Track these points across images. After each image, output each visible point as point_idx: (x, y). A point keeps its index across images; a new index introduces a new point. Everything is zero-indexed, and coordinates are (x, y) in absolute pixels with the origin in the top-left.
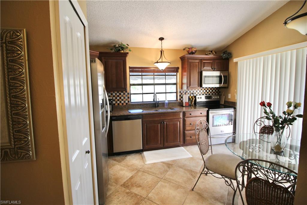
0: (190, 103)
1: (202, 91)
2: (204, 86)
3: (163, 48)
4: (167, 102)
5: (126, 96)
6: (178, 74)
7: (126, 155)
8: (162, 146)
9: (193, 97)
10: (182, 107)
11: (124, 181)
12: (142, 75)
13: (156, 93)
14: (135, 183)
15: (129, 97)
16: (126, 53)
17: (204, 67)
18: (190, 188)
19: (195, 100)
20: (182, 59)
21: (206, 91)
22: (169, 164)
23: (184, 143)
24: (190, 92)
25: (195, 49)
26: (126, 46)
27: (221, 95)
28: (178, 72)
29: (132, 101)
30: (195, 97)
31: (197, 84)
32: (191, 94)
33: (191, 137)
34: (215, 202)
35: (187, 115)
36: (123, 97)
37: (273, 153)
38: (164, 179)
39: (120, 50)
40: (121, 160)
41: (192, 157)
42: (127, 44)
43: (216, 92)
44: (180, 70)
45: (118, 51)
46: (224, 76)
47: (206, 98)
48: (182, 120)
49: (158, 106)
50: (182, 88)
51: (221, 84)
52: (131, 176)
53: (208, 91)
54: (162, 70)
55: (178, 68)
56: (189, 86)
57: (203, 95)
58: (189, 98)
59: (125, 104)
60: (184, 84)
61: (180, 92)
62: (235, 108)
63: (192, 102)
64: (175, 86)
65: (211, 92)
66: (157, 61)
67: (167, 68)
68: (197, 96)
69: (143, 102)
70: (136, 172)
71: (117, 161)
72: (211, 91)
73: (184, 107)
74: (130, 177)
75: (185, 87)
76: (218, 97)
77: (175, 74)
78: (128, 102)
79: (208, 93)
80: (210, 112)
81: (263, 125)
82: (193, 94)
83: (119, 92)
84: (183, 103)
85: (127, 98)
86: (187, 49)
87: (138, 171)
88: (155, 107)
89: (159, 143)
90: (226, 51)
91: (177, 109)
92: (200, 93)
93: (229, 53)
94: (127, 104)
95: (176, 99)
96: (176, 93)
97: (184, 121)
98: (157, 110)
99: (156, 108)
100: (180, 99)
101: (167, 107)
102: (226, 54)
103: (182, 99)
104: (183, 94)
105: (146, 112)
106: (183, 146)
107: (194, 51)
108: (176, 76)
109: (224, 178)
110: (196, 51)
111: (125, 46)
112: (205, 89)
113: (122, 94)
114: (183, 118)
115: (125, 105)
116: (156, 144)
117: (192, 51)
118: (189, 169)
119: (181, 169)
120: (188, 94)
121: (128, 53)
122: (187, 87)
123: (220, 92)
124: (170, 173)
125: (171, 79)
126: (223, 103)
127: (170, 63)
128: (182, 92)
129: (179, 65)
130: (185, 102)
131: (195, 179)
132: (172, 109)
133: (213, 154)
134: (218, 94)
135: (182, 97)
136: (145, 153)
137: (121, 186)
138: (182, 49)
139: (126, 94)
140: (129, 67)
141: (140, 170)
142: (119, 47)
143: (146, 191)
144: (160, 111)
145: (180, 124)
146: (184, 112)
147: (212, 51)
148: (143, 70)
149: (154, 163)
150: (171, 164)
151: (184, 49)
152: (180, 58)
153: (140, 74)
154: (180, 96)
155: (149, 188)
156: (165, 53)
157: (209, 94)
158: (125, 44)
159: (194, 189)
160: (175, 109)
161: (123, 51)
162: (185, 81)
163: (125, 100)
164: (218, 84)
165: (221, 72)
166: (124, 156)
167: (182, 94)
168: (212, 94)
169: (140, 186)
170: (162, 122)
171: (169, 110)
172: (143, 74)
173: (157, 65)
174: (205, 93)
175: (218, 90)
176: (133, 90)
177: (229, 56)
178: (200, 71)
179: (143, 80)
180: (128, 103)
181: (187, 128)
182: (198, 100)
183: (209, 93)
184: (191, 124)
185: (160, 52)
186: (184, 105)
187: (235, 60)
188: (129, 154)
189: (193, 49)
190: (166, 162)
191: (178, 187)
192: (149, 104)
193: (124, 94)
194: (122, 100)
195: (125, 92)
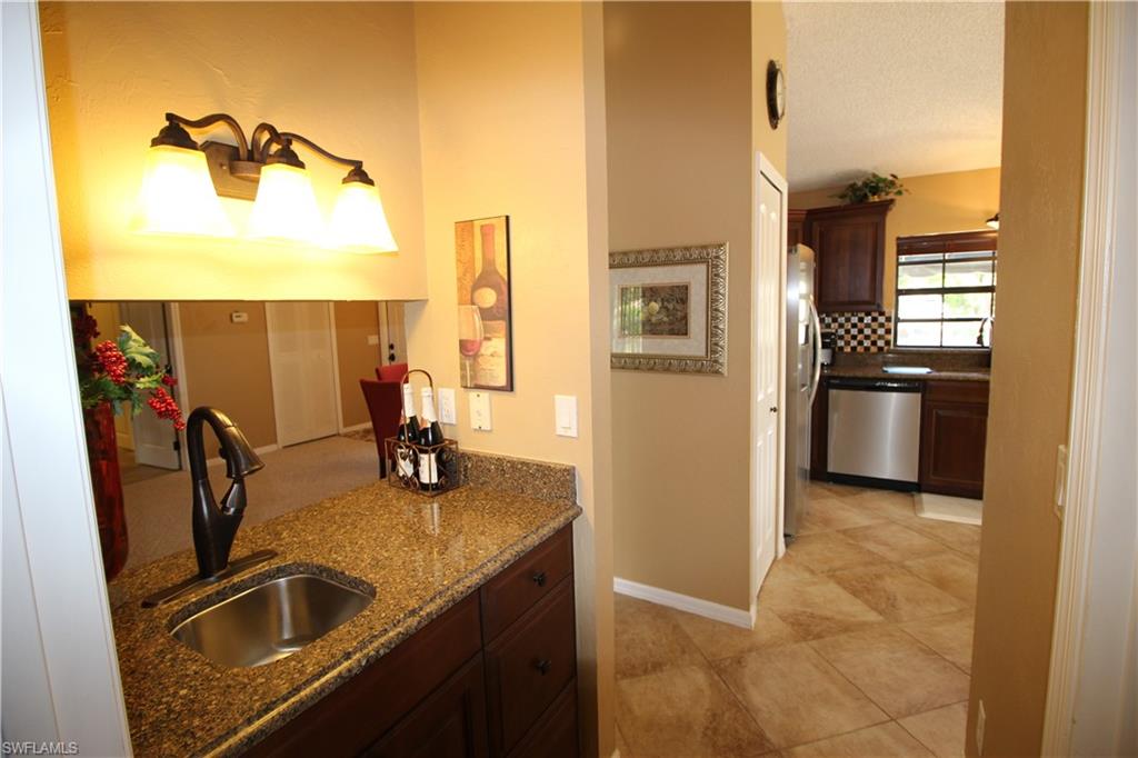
5: (882, 325)
11: (847, 527)
12: (943, 261)
15: (891, 329)
16: (887, 201)
26: (891, 178)
29: (899, 343)
36: (870, 330)
39: (865, 196)
42: (893, 176)
45: (861, 201)
52: (867, 524)
66: (996, 216)
69: (941, 346)
70: (882, 522)
74: (863, 525)
78: (888, 343)
85: (881, 331)
94: (881, 349)
105: (941, 374)
111: (886, 180)
113: (868, 319)
115: (874, 354)
121: (892, 201)
139: (882, 319)
142: (867, 185)
153: (939, 256)
158: (885, 174)
161: (875, 198)
163: (874, 337)
172: (947, 256)
176: (908, 307)
179: (946, 274)
180: (886, 348)
192: (965, 354)
193: (874, 319)
194: (867, 337)
195: (877, 314)
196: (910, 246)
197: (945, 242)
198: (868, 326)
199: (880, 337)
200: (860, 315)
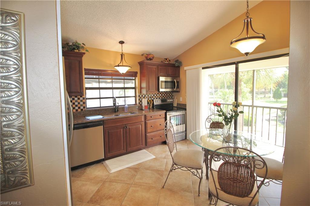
0: (149, 106)
1: (158, 95)
2: (161, 90)
3: (124, 52)
4: (126, 106)
5: (81, 101)
6: (137, 78)
7: (85, 168)
8: (126, 152)
9: (151, 101)
10: (141, 111)
11: (91, 196)
12: (99, 79)
13: (116, 97)
14: (104, 196)
15: (85, 102)
16: (82, 53)
17: (160, 73)
18: (161, 187)
19: (153, 104)
20: (141, 64)
21: (162, 95)
22: (136, 168)
23: (146, 145)
24: (148, 96)
25: (152, 56)
26: (82, 45)
27: (174, 98)
28: (137, 77)
29: (87, 107)
30: (153, 100)
31: (155, 88)
32: (149, 98)
33: (152, 139)
34: (184, 193)
35: (148, 118)
36: (77, 103)
37: (225, 142)
38: (134, 184)
39: (74, 49)
40: (80, 175)
41: (155, 157)
42: (83, 44)
43: (169, 96)
44: (139, 75)
45: (71, 51)
46: (177, 82)
47: (162, 101)
48: (143, 123)
49: (118, 110)
50: (141, 92)
51: (175, 88)
52: (97, 189)
53: (163, 95)
54: (123, 73)
55: (136, 73)
56: (148, 90)
57: (159, 98)
58: (148, 102)
59: (79, 110)
60: (144, 88)
61: (139, 96)
62: (185, 109)
63: (150, 105)
64: (134, 90)
65: (166, 96)
66: (118, 65)
67: (128, 72)
68: (154, 100)
69: (100, 107)
70: (101, 184)
71: (76, 177)
72: (166, 95)
73: (143, 110)
74: (96, 191)
75: (144, 92)
76: (172, 100)
77: (134, 78)
78: (84, 107)
79: (163, 96)
80: (167, 114)
81: (211, 122)
82: (151, 98)
83: (73, 97)
84: (142, 106)
85: (81, 103)
86: (145, 55)
87: (104, 182)
88: (115, 112)
89: (122, 149)
90: (178, 60)
91: (137, 113)
92: (157, 97)
93: (180, 62)
94: (82, 110)
95: (134, 103)
96: (135, 97)
97: (146, 123)
98: (118, 114)
99: (116, 113)
100: (139, 103)
101: (127, 111)
102: (178, 62)
103: (141, 103)
104: (142, 98)
105: (106, 117)
106: (144, 148)
107: (152, 58)
108: (134, 81)
109: (189, 170)
110: (153, 57)
111: (80, 45)
112: (161, 93)
113: (76, 99)
114: (145, 121)
115: (80, 112)
116: (119, 151)
117: (150, 57)
118: (155, 169)
119: (148, 171)
120: (147, 98)
121: (84, 53)
122: (147, 91)
123: (173, 96)
124: (138, 176)
125: (128, 83)
126: (176, 106)
127: (131, 67)
128: (141, 96)
129: (137, 69)
130: (145, 106)
131: (162, 177)
132: (132, 113)
133: (178, 151)
134: (172, 97)
135: (141, 101)
136: (108, 162)
137: (88, 202)
138: (141, 54)
139: (81, 99)
140: (85, 69)
141: (106, 180)
142: (74, 45)
143: (119, 200)
144: (121, 115)
145: (142, 127)
146: (145, 115)
147: (166, 59)
148: (101, 73)
149: (120, 171)
150: (137, 168)
151: (142, 55)
152: (138, 63)
153: (97, 77)
154: (139, 100)
155: (121, 196)
156: (126, 57)
157: (165, 98)
158: (80, 42)
159: (164, 187)
160: (135, 113)
161: (77, 50)
162: (144, 85)
163: (79, 106)
164: (170, 88)
165: (174, 78)
166: (83, 169)
167: (141, 98)
168: (167, 98)
169: (110, 197)
170: (125, 127)
171: (130, 115)
172: (100, 77)
173: (118, 68)
174: (161, 96)
175: (172, 94)
176: (89, 94)
177: (180, 64)
178: (157, 76)
179: (100, 84)
180: (84, 109)
181: (149, 130)
182: (155, 104)
183: (165, 96)
184: (152, 126)
185: (121, 56)
186: (143, 109)
187: (185, 68)
188: (88, 167)
189: (151, 55)
190: (132, 167)
191: (149, 188)
192: (108, 109)
193: (79, 99)
194: (76, 106)
195: (79, 97)
196: (89, 72)
197: (99, 72)
198: (76, 101)
199: (81, 105)
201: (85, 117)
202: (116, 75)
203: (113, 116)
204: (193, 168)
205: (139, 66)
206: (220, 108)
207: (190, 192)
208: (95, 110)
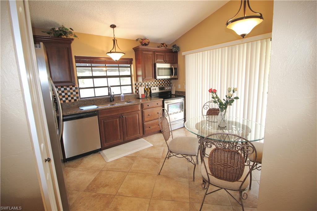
0: (146, 95)
1: (155, 83)
2: (158, 77)
3: (116, 37)
4: (122, 95)
5: (74, 91)
6: (132, 66)
7: (81, 158)
8: (123, 141)
9: (149, 89)
10: (138, 100)
11: (87, 185)
12: (91, 67)
13: (111, 86)
14: (101, 184)
15: (78, 92)
16: (70, 39)
17: (157, 59)
18: (157, 173)
19: (150, 92)
20: (136, 50)
21: (159, 83)
22: (133, 157)
23: (144, 134)
24: (145, 84)
25: (147, 40)
26: (70, 30)
27: (173, 86)
28: (132, 64)
29: (81, 97)
30: (150, 89)
31: (152, 76)
32: (146, 86)
33: (150, 128)
34: (179, 179)
35: (145, 106)
36: (70, 93)
38: (130, 172)
39: (61, 35)
40: (77, 165)
41: (153, 145)
42: (71, 29)
43: (167, 84)
44: (134, 62)
46: (174, 68)
47: (160, 89)
48: (140, 112)
49: (113, 100)
50: (137, 80)
51: (172, 75)
52: (94, 178)
53: (161, 82)
54: (116, 60)
55: (132, 59)
56: (144, 78)
57: (157, 86)
58: (145, 90)
59: (73, 101)
60: (139, 76)
61: (135, 84)
62: (185, 97)
63: (148, 94)
64: (130, 78)
65: (163, 84)
66: (111, 51)
67: (121, 59)
68: (151, 88)
69: (95, 97)
70: (98, 173)
71: (72, 167)
72: (163, 82)
73: (140, 99)
74: (92, 180)
75: (140, 79)
76: (170, 88)
77: (129, 65)
78: (78, 98)
79: (161, 84)
80: (165, 102)
82: (148, 86)
83: (64, 87)
84: (139, 95)
85: (74, 93)
86: (140, 40)
87: (101, 171)
88: (111, 101)
89: (119, 138)
90: (175, 45)
91: (134, 102)
92: (154, 85)
93: (177, 47)
94: (75, 100)
95: (131, 92)
96: (132, 85)
97: (142, 112)
98: (114, 104)
99: (112, 103)
101: (123, 100)
102: (175, 47)
103: (137, 92)
104: (139, 86)
105: (101, 107)
106: (142, 137)
107: (147, 43)
108: (129, 68)
109: (185, 157)
110: (149, 43)
111: (68, 30)
112: (158, 81)
113: (68, 89)
114: (141, 110)
115: (73, 102)
116: (116, 140)
117: (145, 42)
118: (152, 157)
119: (145, 159)
120: (143, 86)
121: (73, 39)
122: (143, 79)
123: (171, 83)
124: (135, 164)
125: (124, 71)
126: (174, 94)
127: (125, 54)
128: (137, 84)
129: (133, 57)
130: (142, 94)
131: (159, 164)
132: (129, 103)
133: (173, 138)
134: (170, 85)
135: (137, 90)
136: (105, 152)
137: (85, 191)
138: (135, 40)
139: (74, 88)
140: (75, 56)
141: (103, 169)
142: (61, 30)
143: (115, 188)
144: (117, 105)
145: (139, 116)
146: (142, 104)
147: (163, 44)
148: (93, 61)
149: (117, 160)
150: (134, 157)
151: (137, 40)
152: (133, 48)
153: (90, 65)
154: (136, 88)
155: (117, 184)
156: (118, 42)
157: (162, 86)
158: (67, 27)
159: (160, 173)
160: (131, 102)
161: (65, 36)
162: (140, 73)
163: (72, 96)
164: (169, 75)
165: (172, 64)
166: (80, 159)
167: (137, 86)
168: (165, 85)
169: (106, 186)
170: (121, 117)
171: (126, 104)
172: (93, 65)
173: (111, 55)
174: (158, 84)
175: (170, 82)
176: (82, 83)
177: (177, 49)
178: (154, 63)
179: (93, 72)
180: (77, 100)
181: (146, 119)
182: (153, 92)
183: (162, 84)
184: (149, 115)
185: (113, 42)
186: (140, 97)
187: (183, 54)
188: (85, 157)
189: (146, 40)
190: (129, 155)
191: (145, 175)
192: (103, 98)
193: (71, 89)
194: (69, 96)
195: (72, 87)
196: (80, 60)
197: (92, 60)
198: (69, 91)
199: (74, 96)
200: (70, 87)
201: (78, 107)
202: (109, 62)
203: (109, 106)
204: (187, 155)
205: (134, 52)
206: (216, 94)
207: (185, 178)
208: (90, 100)
